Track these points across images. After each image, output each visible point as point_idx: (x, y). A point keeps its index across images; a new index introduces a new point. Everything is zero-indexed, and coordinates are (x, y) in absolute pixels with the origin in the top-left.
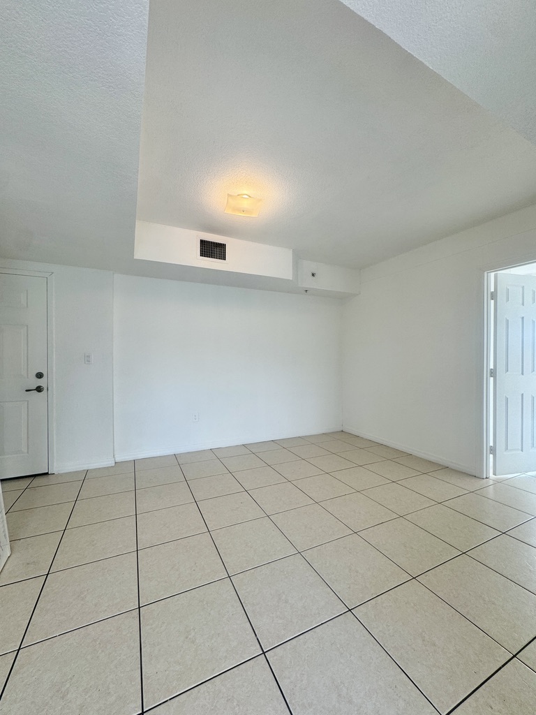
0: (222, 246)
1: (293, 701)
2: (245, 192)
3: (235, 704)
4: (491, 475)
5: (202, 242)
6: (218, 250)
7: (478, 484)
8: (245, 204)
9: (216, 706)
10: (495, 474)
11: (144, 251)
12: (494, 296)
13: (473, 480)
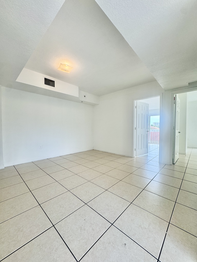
0: (53, 82)
1: (130, 235)
2: (67, 64)
3: (112, 244)
4: (135, 157)
5: (45, 79)
6: (51, 83)
7: (132, 159)
8: (67, 68)
9: (106, 248)
10: (136, 156)
11: (21, 79)
12: (136, 107)
13: (131, 158)
